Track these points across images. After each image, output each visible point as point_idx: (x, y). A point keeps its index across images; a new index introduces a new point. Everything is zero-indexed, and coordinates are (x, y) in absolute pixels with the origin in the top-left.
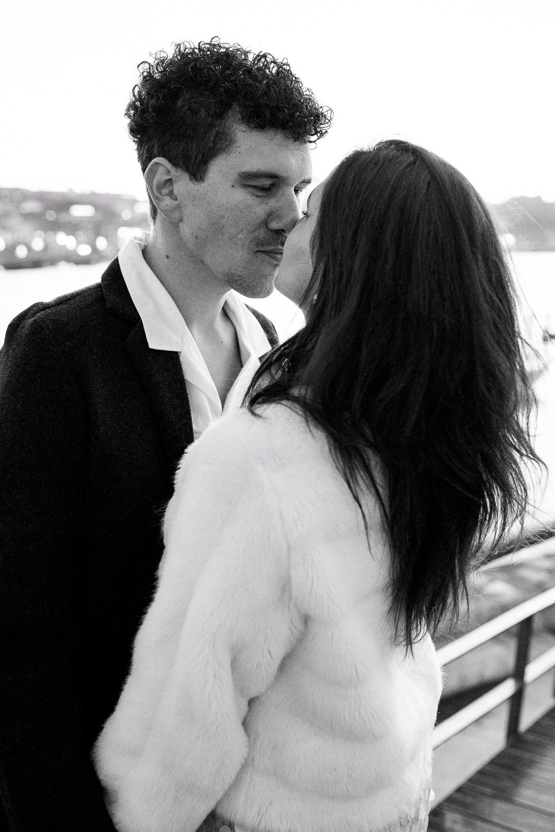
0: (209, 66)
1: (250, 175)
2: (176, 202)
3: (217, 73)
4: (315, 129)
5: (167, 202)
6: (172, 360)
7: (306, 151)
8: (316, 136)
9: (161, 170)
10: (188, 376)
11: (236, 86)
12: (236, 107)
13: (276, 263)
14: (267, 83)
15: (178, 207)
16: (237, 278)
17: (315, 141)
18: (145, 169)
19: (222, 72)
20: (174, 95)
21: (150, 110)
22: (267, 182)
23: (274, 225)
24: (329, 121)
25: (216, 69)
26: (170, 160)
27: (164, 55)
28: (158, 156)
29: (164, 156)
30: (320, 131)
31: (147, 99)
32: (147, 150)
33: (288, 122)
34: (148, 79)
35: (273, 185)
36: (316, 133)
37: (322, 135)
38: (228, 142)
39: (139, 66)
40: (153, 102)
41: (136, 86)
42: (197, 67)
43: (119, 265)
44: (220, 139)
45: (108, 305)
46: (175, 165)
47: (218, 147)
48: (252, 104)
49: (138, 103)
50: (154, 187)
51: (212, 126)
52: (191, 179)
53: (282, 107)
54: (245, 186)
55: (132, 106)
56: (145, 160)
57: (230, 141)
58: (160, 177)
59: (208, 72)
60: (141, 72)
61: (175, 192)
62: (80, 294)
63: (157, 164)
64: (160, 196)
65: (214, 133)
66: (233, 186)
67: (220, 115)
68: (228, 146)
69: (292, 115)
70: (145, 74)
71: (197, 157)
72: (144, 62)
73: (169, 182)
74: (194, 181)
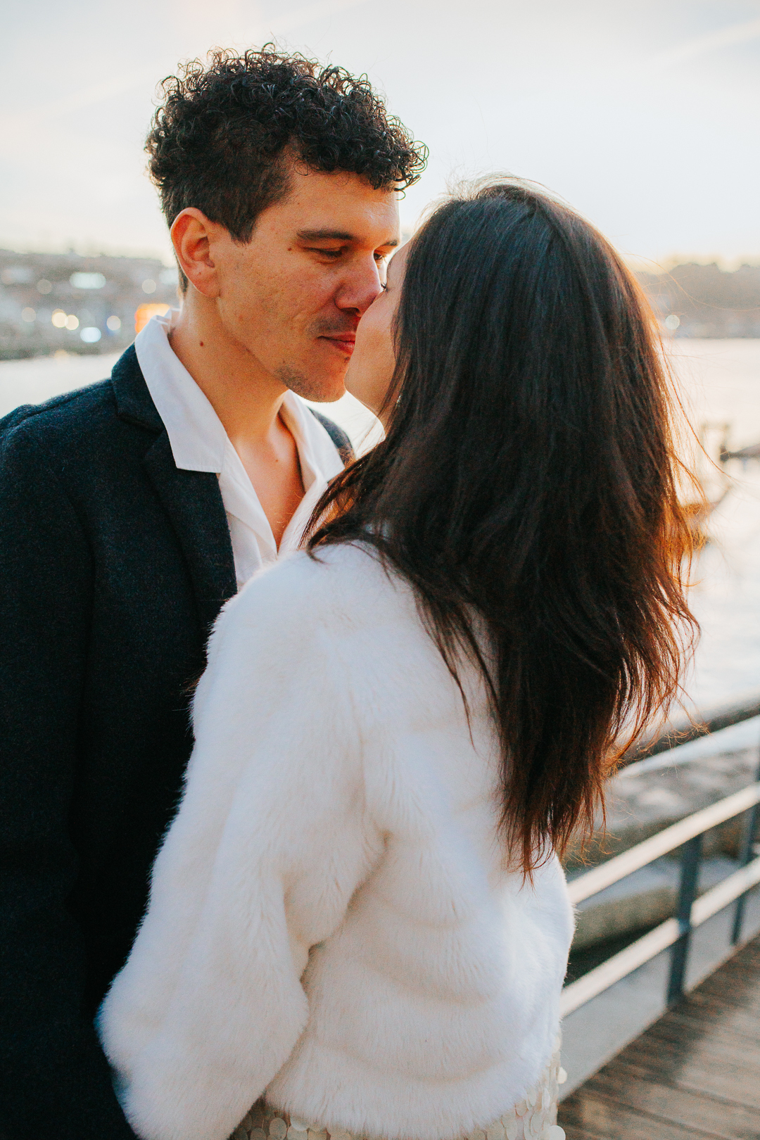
0: (257, 84)
1: (313, 235)
2: (213, 270)
3: (270, 95)
4: (403, 173)
5: (201, 268)
6: (207, 484)
7: (390, 202)
8: (404, 182)
9: (192, 226)
10: (230, 505)
11: (295, 112)
12: (294, 141)
13: (346, 355)
14: (338, 109)
15: (215, 277)
16: (293, 375)
17: (403, 189)
18: (172, 223)
19: (275, 94)
20: (211, 123)
21: (178, 143)
22: (336, 245)
23: (346, 302)
24: (423, 162)
25: (267, 89)
26: (205, 212)
27: (198, 67)
28: (189, 206)
29: (196, 207)
30: (409, 175)
31: (174, 127)
32: (175, 198)
33: (364, 163)
34: (176, 101)
35: (344, 248)
36: (404, 178)
37: (412, 180)
38: (283, 190)
39: (163, 82)
40: (182, 132)
41: (159, 109)
42: (242, 86)
43: (135, 354)
44: (273, 185)
45: (121, 409)
46: (212, 218)
47: (269, 195)
48: (315, 138)
49: (162, 134)
51: (261, 166)
52: (233, 239)
53: (357, 142)
54: (306, 249)
55: (156, 137)
56: (173, 208)
57: (286, 187)
58: (192, 234)
59: (256, 92)
60: (167, 91)
61: (211, 255)
62: (82, 394)
63: (186, 217)
64: (191, 261)
65: (264, 177)
66: (290, 249)
67: (274, 152)
68: (282, 195)
69: (371, 153)
70: (172, 93)
71: (240, 208)
72: (170, 77)
73: (203, 242)
74: (237, 241)
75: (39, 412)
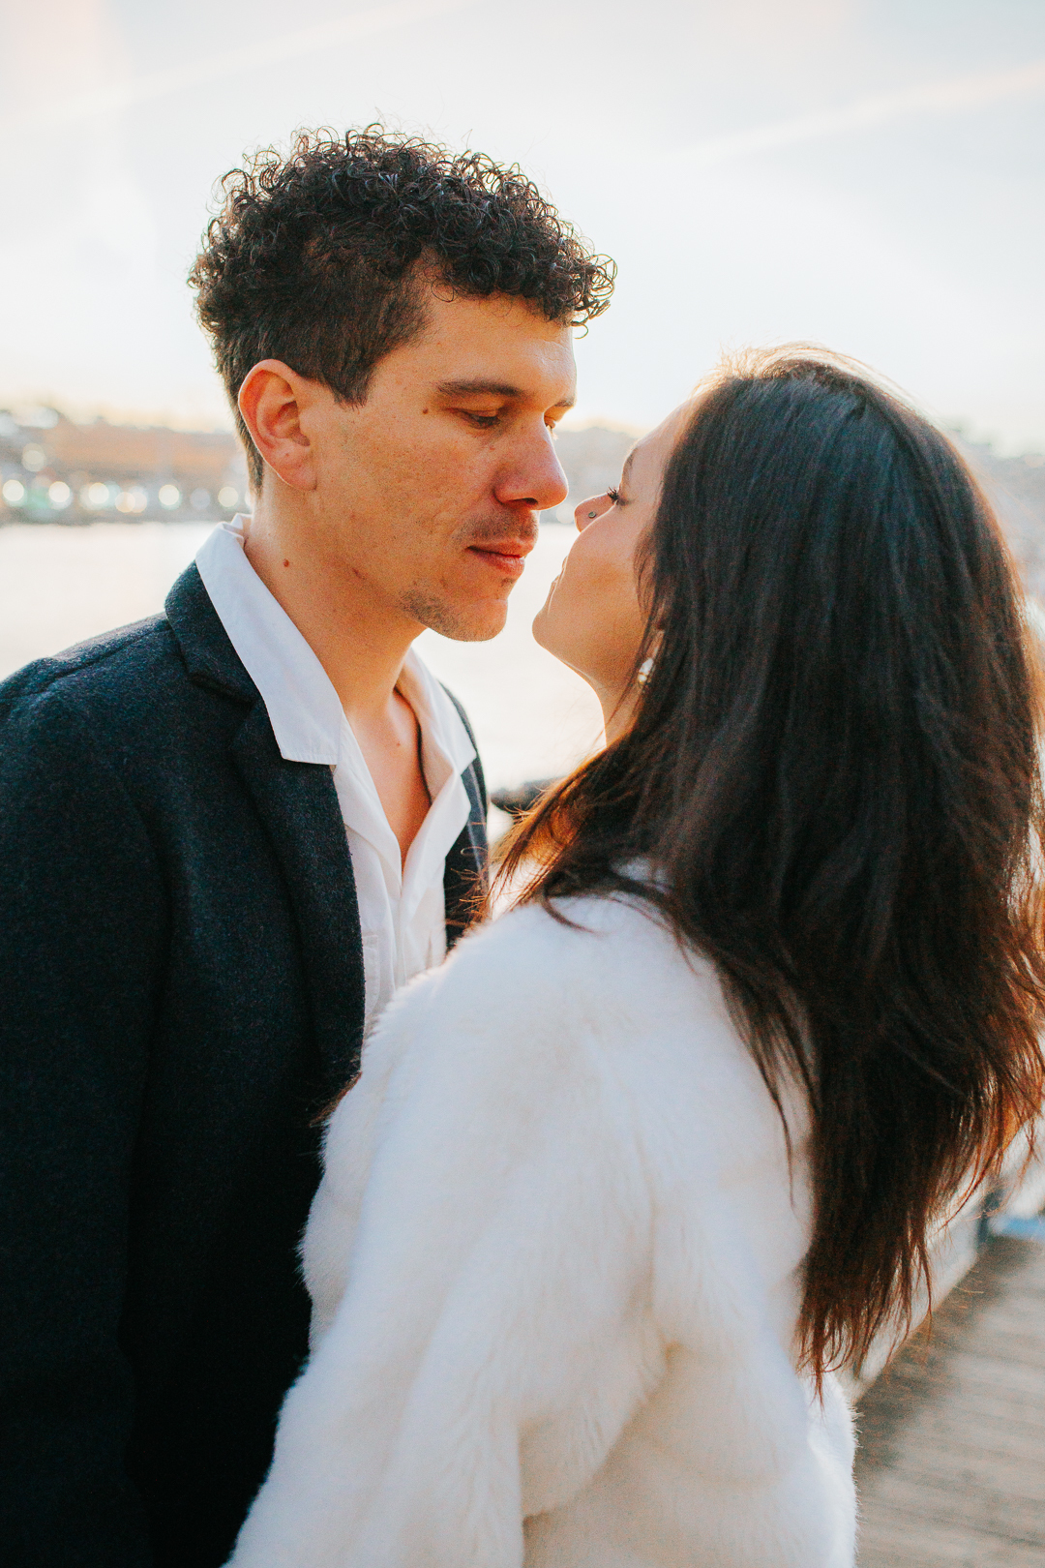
0: (371, 174)
1: (462, 388)
2: (307, 450)
3: (391, 187)
4: (585, 299)
5: (289, 448)
7: (565, 342)
8: (584, 311)
9: (272, 385)
11: (430, 211)
12: (428, 253)
13: (504, 575)
14: (491, 206)
15: (310, 458)
16: (429, 603)
17: (585, 321)
18: (240, 381)
19: (401, 186)
20: (299, 232)
21: (252, 262)
22: (493, 403)
23: (513, 491)
24: (611, 282)
25: (387, 180)
26: (294, 368)
27: (272, 157)
28: (268, 357)
29: (277, 358)
30: (593, 303)
31: (246, 240)
32: (243, 346)
33: (535, 282)
34: (244, 203)
35: (504, 410)
36: (587, 305)
37: (600, 309)
38: (415, 323)
39: (225, 178)
40: (256, 248)
41: (214, 221)
42: (347, 177)
43: (201, 582)
44: (399, 316)
46: (304, 373)
47: (394, 333)
48: (465, 246)
49: (223, 257)
50: (260, 419)
51: (382, 290)
52: (338, 401)
53: (524, 251)
54: (455, 411)
55: (211, 263)
56: (236, 366)
57: (420, 320)
58: (272, 398)
59: (372, 185)
60: (228, 191)
61: (304, 428)
62: (130, 642)
63: (263, 373)
64: (272, 438)
65: (385, 305)
66: (425, 412)
67: (397, 272)
68: (413, 331)
69: (546, 266)
70: (237, 195)
71: (348, 354)
72: (231, 172)
73: (291, 408)
74: (344, 403)
75: (72, 671)
